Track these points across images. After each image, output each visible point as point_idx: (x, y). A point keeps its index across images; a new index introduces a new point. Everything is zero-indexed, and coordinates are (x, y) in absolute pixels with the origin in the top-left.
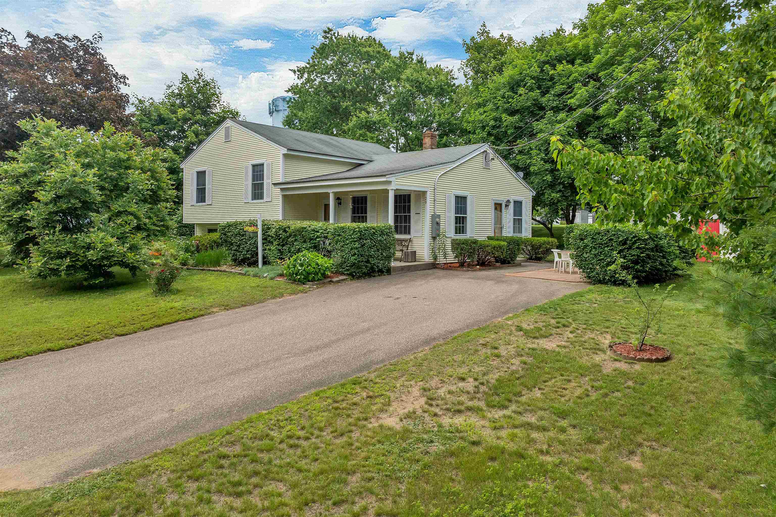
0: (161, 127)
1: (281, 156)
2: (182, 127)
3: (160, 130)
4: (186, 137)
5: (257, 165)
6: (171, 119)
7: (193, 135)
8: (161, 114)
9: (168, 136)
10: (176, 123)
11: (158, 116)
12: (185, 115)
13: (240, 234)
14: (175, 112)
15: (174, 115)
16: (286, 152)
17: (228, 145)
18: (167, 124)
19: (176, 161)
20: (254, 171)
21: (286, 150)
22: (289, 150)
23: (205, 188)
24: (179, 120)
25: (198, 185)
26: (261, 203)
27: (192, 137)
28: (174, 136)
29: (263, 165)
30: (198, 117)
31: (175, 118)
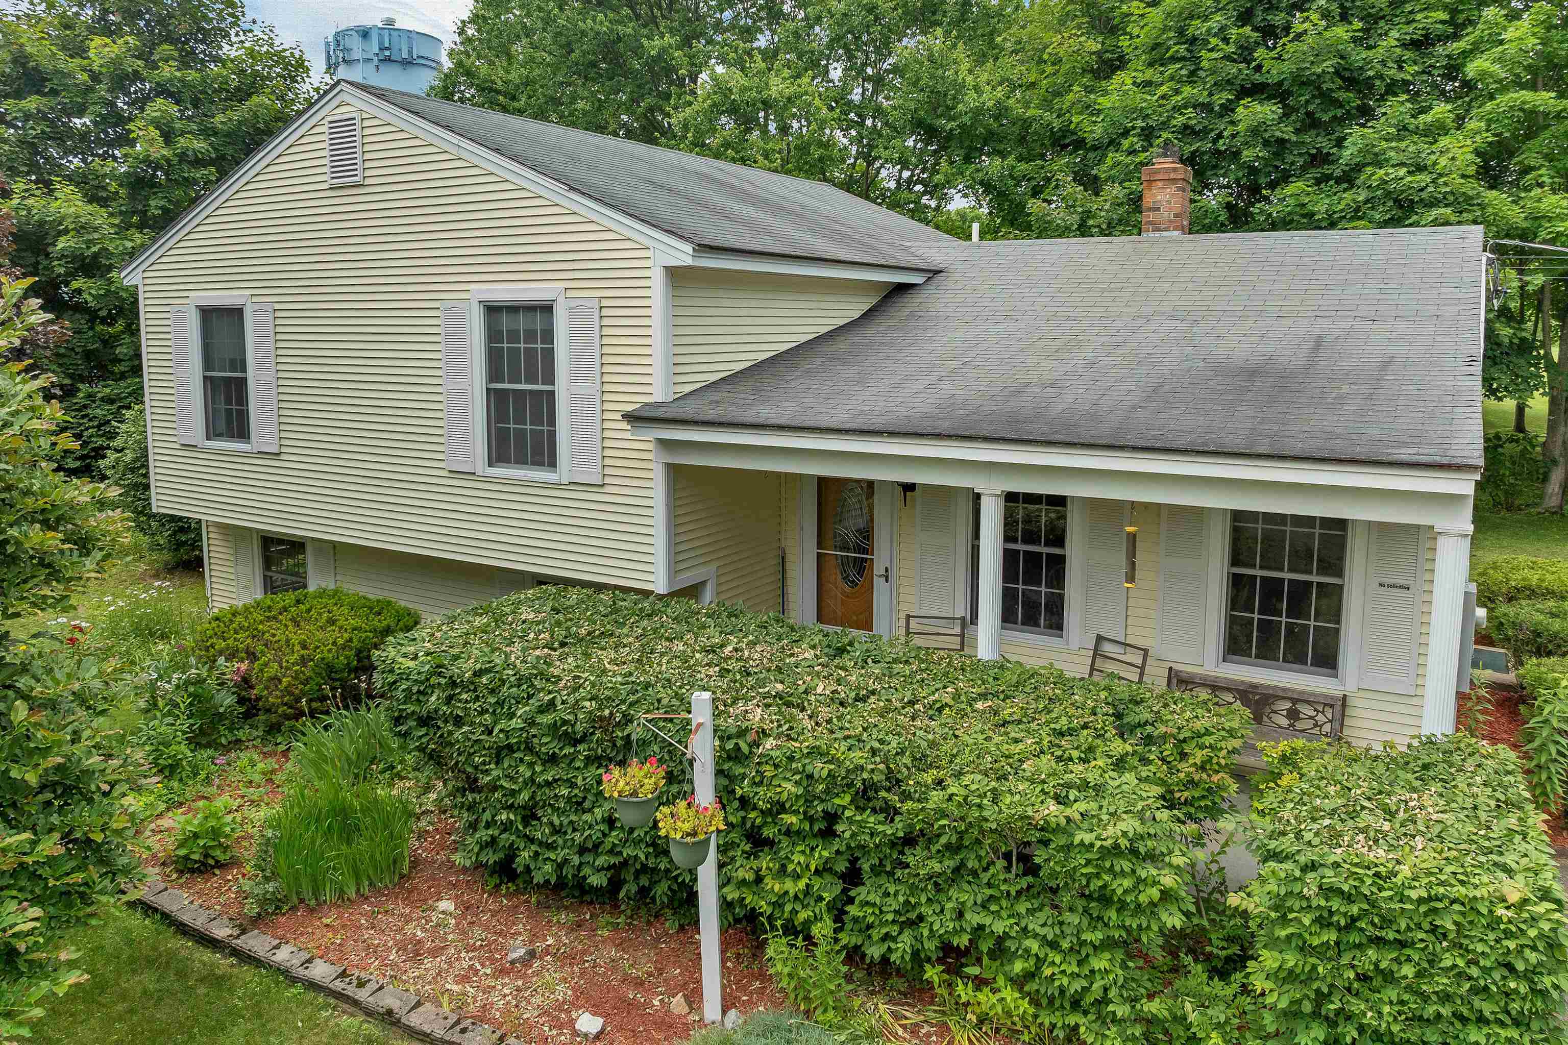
0: (32, 103)
1: (657, 282)
2: (112, 104)
3: (27, 117)
4: (126, 140)
5: (514, 309)
6: (64, 75)
7: (155, 133)
8: (28, 57)
9: (60, 135)
10: (90, 89)
11: (15, 61)
12: (116, 62)
13: (530, 749)
14: (80, 51)
15: (78, 61)
16: (688, 261)
17: (346, 202)
18: (54, 92)
19: (96, 229)
20: (493, 335)
21: (688, 248)
22: (705, 248)
23: (244, 381)
24: (95, 77)
25: (208, 362)
26: (546, 485)
27: (151, 142)
28: (84, 136)
29: (547, 309)
30: (168, 71)
31: (84, 70)
